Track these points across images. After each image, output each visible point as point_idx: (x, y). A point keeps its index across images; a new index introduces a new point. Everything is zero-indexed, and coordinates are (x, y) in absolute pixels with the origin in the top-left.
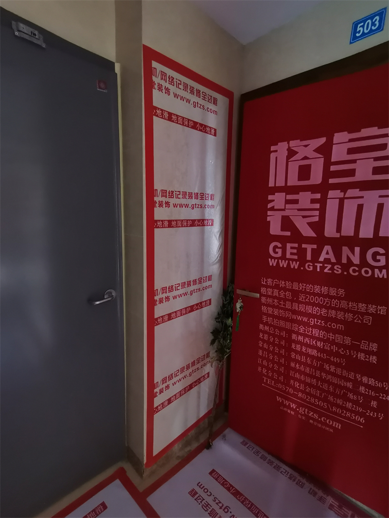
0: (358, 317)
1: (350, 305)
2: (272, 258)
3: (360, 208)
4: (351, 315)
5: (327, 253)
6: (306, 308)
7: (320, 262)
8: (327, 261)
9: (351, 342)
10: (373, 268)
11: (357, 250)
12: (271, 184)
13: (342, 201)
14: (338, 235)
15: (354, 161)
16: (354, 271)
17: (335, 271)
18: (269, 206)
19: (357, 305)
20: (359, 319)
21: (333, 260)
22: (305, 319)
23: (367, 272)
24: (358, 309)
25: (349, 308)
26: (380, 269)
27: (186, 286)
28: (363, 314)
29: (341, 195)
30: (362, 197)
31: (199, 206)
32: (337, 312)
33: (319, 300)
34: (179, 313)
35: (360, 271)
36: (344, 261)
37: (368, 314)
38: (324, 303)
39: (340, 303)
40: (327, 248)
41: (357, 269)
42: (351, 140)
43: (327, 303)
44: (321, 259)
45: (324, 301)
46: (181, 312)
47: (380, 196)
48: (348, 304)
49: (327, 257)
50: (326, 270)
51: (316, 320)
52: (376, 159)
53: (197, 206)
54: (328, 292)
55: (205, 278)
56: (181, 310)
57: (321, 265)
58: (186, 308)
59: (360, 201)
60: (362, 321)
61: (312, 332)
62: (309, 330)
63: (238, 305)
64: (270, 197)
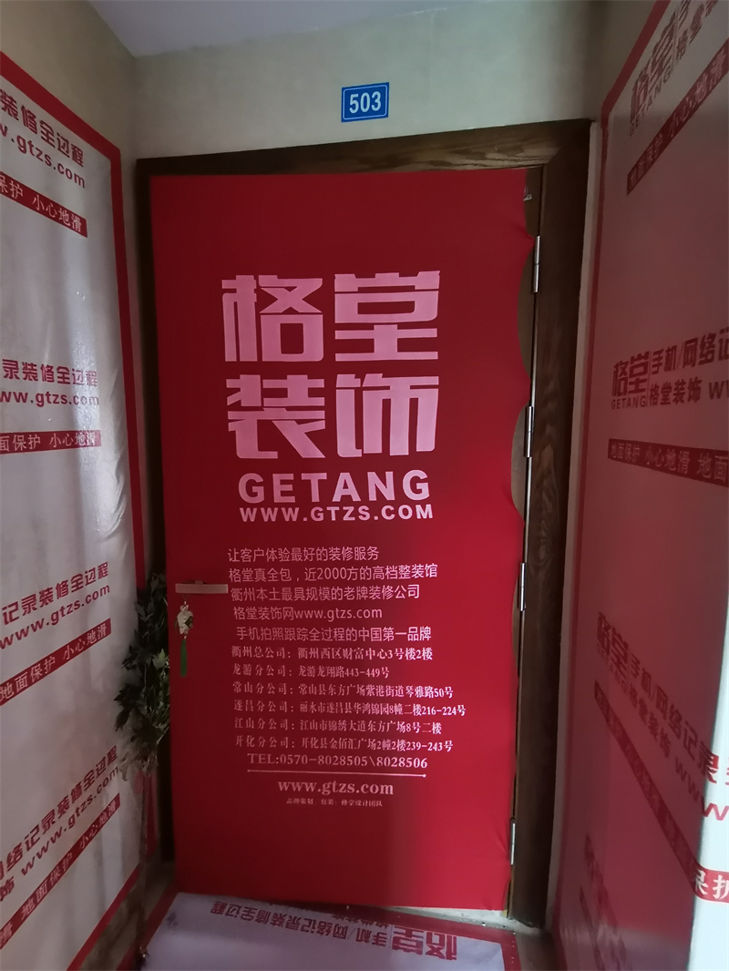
0: (400, 589)
1: (388, 572)
2: (246, 505)
3: (387, 404)
4: (389, 588)
5: (346, 486)
6: (318, 592)
7: (336, 504)
8: (346, 500)
9: (394, 635)
10: (413, 504)
11: (389, 475)
12: (230, 356)
13: (359, 393)
14: (358, 454)
15: (370, 327)
16: (389, 513)
17: (361, 517)
18: (231, 400)
19: (398, 569)
20: (402, 591)
21: (356, 498)
22: (319, 614)
23: (406, 512)
24: (399, 576)
25: (386, 577)
26: (423, 503)
27: (38, 604)
28: (406, 583)
29: (357, 383)
30: (388, 388)
31: (59, 400)
32: (369, 589)
33: (339, 573)
34: (21, 682)
35: (396, 512)
36: (373, 497)
37: (413, 581)
38: (348, 577)
39: (373, 570)
40: (345, 477)
41: (392, 509)
42: (362, 290)
43: (353, 576)
44: (337, 498)
45: (348, 572)
46: (28, 675)
47: (412, 387)
48: (385, 571)
49: (346, 492)
50: (346, 518)
51: (337, 610)
52: (402, 326)
53: (52, 398)
54: (353, 555)
55: (89, 574)
56: (28, 670)
57: (338, 508)
58: (42, 662)
59: (384, 395)
60: (406, 594)
61: (333, 634)
62: (328, 633)
63: (183, 618)
64: (230, 383)
